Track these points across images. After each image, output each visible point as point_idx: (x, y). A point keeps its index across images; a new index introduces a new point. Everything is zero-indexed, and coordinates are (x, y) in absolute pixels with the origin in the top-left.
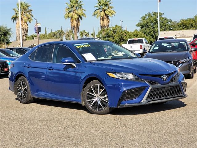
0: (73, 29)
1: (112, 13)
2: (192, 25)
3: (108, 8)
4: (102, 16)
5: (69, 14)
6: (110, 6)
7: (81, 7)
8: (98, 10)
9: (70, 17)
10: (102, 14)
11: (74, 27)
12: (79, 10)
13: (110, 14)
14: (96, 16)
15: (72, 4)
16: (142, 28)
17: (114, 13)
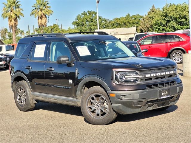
0: (11, 29)
1: (49, 13)
2: (125, 24)
3: (45, 8)
4: (40, 15)
5: (7, 14)
6: (48, 5)
7: (19, 7)
8: (36, 10)
9: (8, 16)
10: (40, 13)
11: (12, 26)
12: (17, 9)
13: (47, 13)
14: (33, 16)
15: (9, 4)
16: (78, 26)
17: (51, 12)
